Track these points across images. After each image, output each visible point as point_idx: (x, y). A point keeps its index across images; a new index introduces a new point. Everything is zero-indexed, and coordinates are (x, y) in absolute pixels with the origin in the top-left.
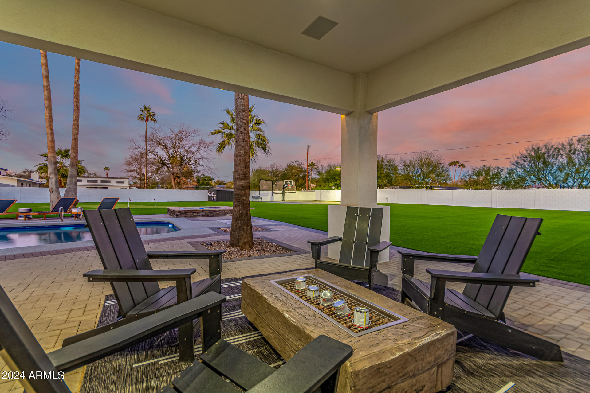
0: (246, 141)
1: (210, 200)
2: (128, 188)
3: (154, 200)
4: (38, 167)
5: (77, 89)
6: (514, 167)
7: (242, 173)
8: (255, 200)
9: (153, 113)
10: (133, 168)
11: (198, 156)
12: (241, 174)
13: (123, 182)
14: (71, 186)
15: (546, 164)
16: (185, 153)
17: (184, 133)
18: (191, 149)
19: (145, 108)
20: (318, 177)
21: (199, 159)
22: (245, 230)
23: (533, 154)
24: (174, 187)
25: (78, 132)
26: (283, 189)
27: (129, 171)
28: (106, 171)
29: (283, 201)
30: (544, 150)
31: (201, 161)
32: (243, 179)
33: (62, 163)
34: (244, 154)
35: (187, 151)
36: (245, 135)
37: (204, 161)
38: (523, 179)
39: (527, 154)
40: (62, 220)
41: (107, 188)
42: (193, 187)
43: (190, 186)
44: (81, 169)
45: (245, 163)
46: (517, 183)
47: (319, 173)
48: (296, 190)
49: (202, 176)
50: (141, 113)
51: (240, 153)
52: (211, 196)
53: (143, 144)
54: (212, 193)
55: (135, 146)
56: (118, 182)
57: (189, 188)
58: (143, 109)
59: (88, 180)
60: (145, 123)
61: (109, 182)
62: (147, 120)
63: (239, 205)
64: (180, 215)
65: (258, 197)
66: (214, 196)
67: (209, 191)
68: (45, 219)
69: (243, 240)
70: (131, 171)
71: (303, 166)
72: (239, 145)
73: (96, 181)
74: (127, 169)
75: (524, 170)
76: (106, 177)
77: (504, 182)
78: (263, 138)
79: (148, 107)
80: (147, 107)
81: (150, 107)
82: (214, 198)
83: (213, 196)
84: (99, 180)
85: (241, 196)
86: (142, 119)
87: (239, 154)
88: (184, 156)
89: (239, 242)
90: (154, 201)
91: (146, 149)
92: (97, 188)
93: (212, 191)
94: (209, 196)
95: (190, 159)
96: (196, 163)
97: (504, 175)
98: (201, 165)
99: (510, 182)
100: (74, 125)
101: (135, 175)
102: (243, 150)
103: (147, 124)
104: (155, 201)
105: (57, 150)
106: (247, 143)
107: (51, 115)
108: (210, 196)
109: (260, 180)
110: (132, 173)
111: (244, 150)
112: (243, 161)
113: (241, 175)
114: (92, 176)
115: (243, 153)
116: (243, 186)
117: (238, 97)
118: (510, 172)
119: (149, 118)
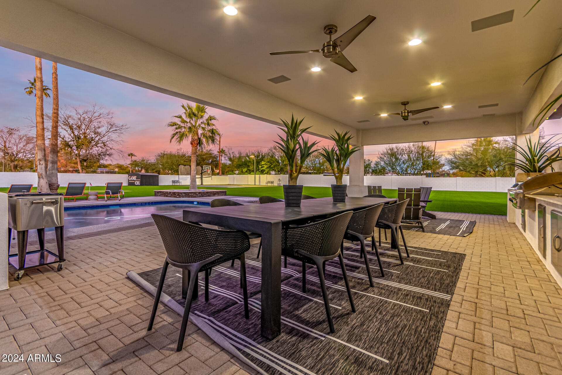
1: (132, 184)
6: (379, 160)
8: (176, 184)
15: (397, 159)
20: (229, 162)
23: (389, 151)
24: (80, 171)
26: (201, 174)
29: (201, 184)
30: (396, 150)
38: (384, 168)
39: (386, 152)
46: (380, 171)
47: (230, 159)
48: (212, 175)
52: (133, 180)
54: (133, 178)
65: (178, 182)
66: (136, 181)
67: (130, 176)
71: (212, 152)
75: (385, 162)
77: (373, 171)
82: (138, 183)
93: (134, 175)
94: (129, 181)
96: (105, 145)
97: (373, 165)
99: (376, 170)
108: (131, 180)
109: (179, 165)
118: (377, 164)
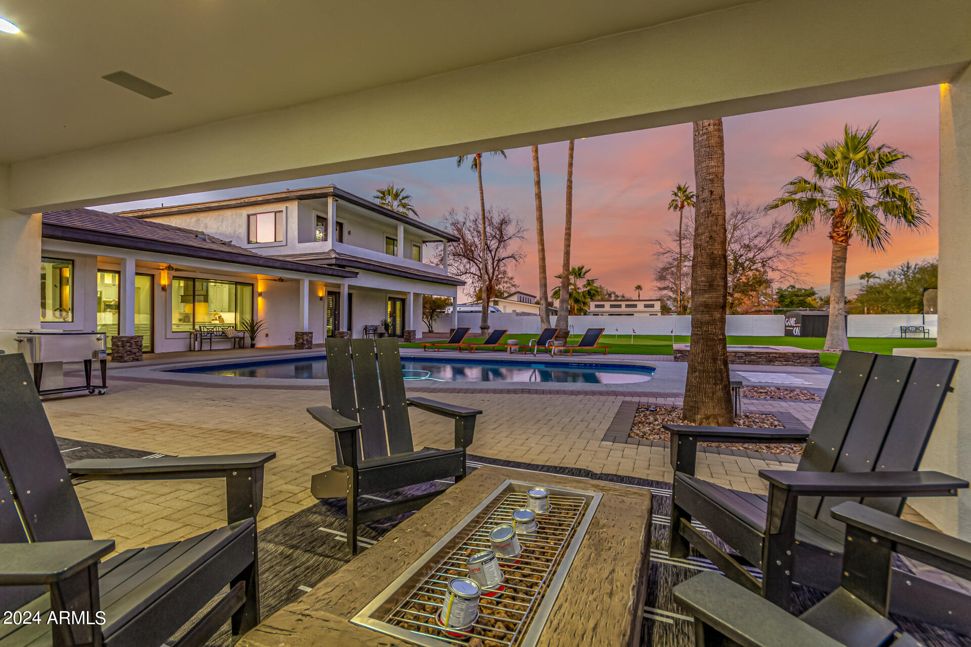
0: (713, 215)
1: (789, 333)
2: (659, 314)
3: (672, 332)
4: (554, 291)
5: (570, 187)
7: (703, 279)
8: (909, 335)
9: (691, 194)
10: (667, 283)
11: (770, 253)
12: (702, 281)
13: (652, 306)
14: (562, 313)
16: (742, 251)
17: (740, 216)
18: (756, 242)
19: (679, 189)
21: (771, 258)
22: (710, 391)
25: (570, 243)
27: (660, 289)
28: (637, 291)
31: (775, 260)
32: (705, 291)
33: (575, 285)
34: (708, 242)
35: (747, 247)
36: (710, 205)
37: (781, 261)
40: (535, 356)
41: (633, 315)
42: (768, 311)
43: (763, 309)
44: (595, 290)
45: (711, 259)
49: (790, 290)
50: (674, 197)
51: (701, 240)
52: (791, 326)
53: (675, 247)
54: (792, 321)
55: (662, 250)
56: (646, 306)
57: (762, 311)
58: (676, 191)
59: (611, 305)
60: (679, 212)
61: (635, 306)
62: (682, 207)
63: (698, 342)
64: (681, 358)
65: (919, 330)
66: (796, 327)
67: (788, 317)
68: (526, 354)
69: (703, 411)
70: (664, 288)
72: (700, 225)
73: (620, 306)
74: (659, 286)
76: (638, 299)
78: (897, 193)
79: (684, 186)
80: (682, 186)
81: (686, 186)
82: (797, 331)
83: (793, 327)
84: (623, 304)
85: (701, 323)
86: (676, 208)
87: (700, 242)
88: (741, 256)
89: (695, 414)
90: (671, 334)
91: (681, 252)
92: (620, 315)
93: (792, 317)
94: (786, 326)
95: (752, 261)
96: (764, 266)
98: (773, 270)
100: (566, 234)
101: (671, 294)
102: (707, 234)
103: (682, 213)
104: (673, 334)
105: (571, 270)
106: (717, 219)
107: (542, 228)
108: (789, 326)
110: (665, 292)
111: (709, 232)
112: (707, 254)
113: (701, 284)
114: (620, 298)
115: (708, 239)
116: (706, 306)
117: (697, 134)
119: (686, 203)
